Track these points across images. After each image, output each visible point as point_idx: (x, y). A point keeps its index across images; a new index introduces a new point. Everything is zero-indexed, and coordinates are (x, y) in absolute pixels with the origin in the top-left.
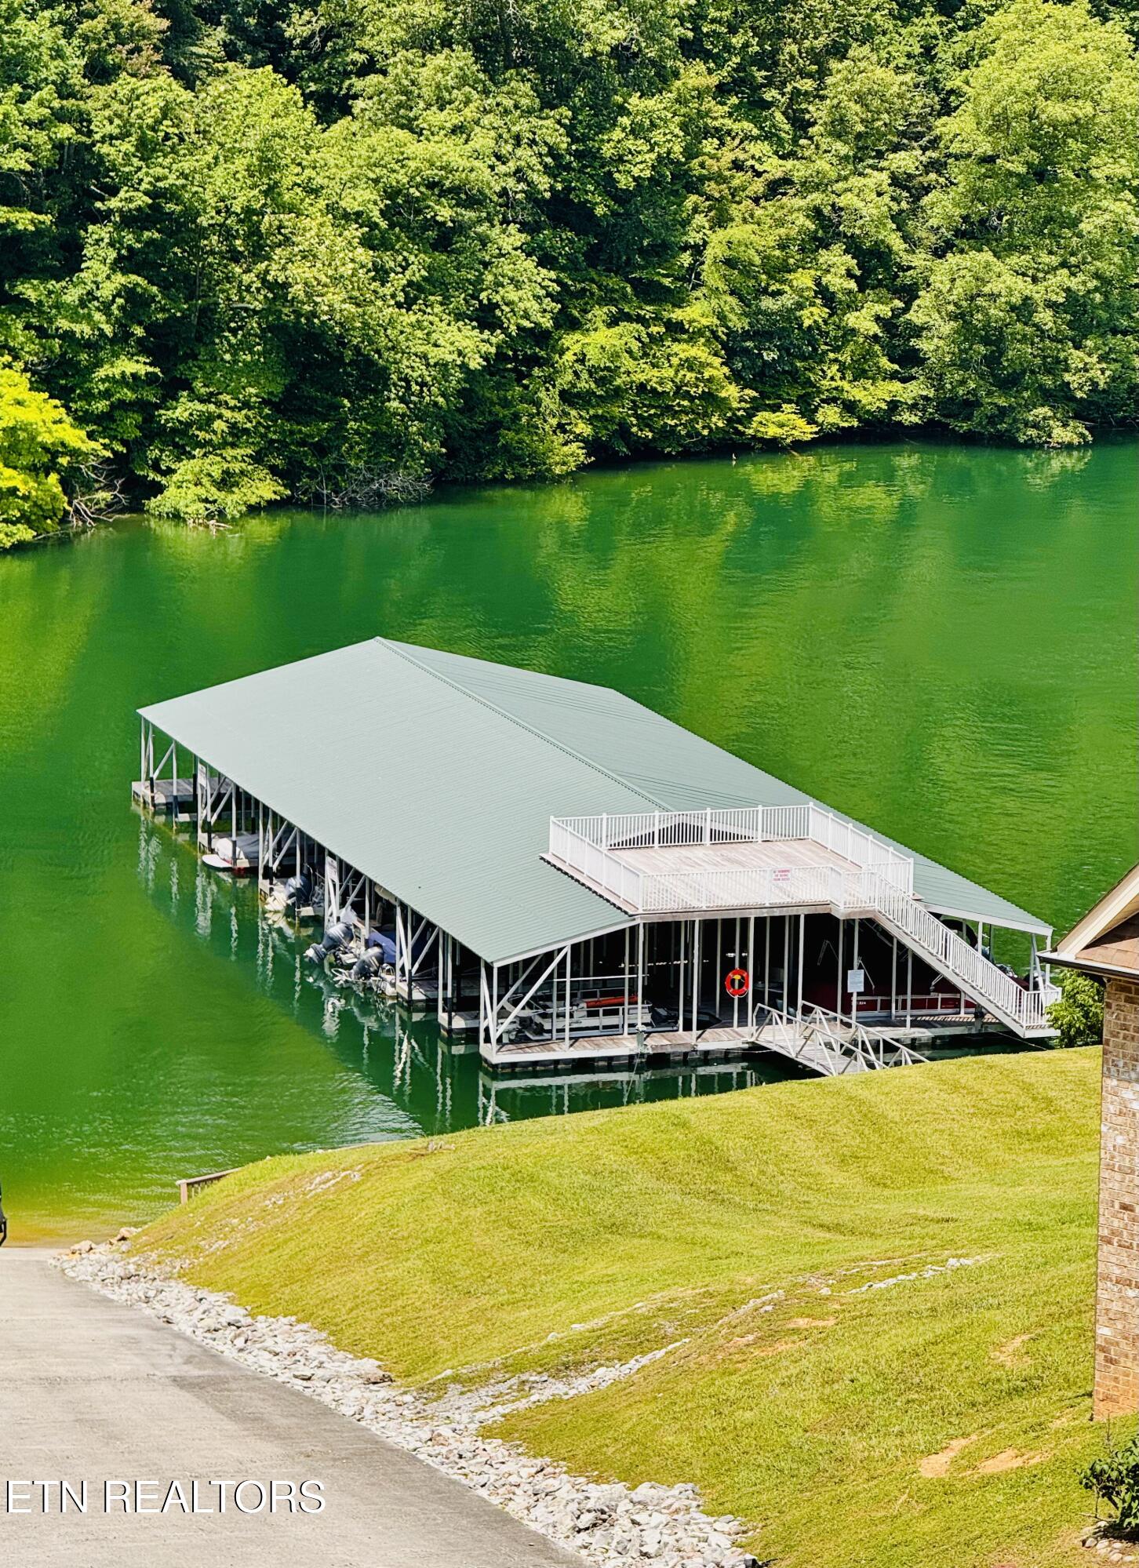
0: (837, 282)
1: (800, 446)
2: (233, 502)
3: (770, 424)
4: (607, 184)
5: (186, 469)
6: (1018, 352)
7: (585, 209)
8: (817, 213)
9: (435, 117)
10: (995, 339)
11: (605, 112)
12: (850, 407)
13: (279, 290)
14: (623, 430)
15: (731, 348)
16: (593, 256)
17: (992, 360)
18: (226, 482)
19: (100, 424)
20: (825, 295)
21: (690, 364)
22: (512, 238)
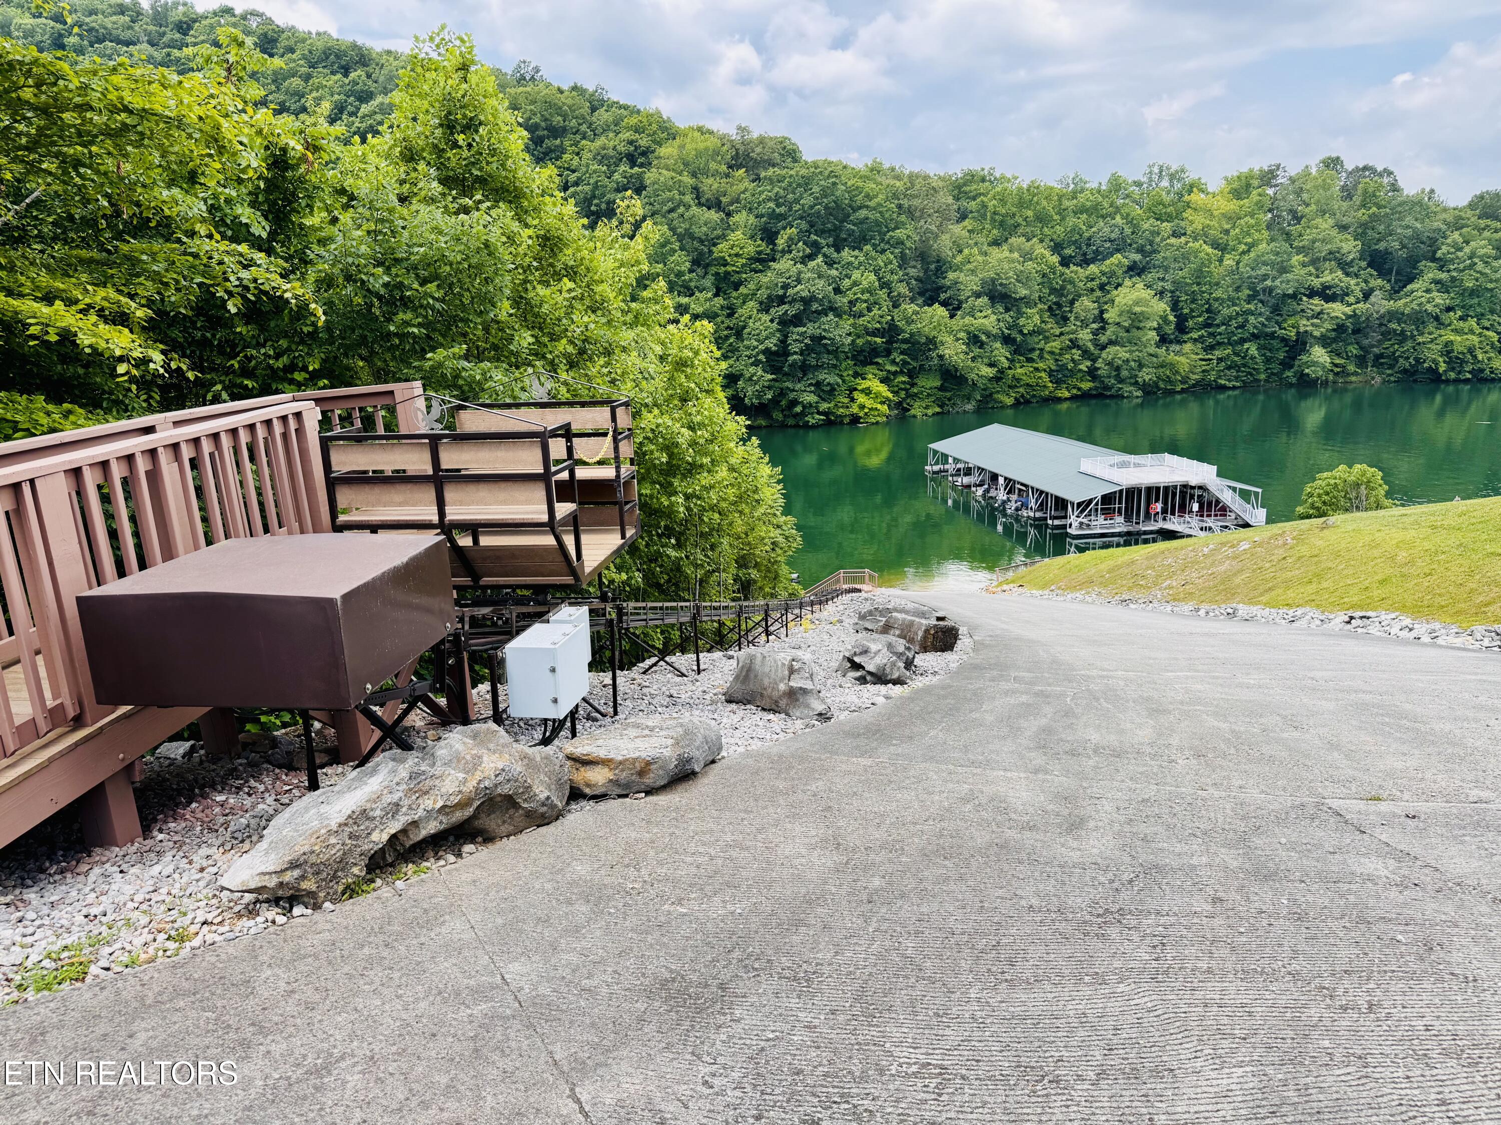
0: (1076, 357)
1: (1066, 399)
2: (930, 412)
3: (1059, 394)
4: (1021, 332)
5: (916, 405)
6: (1124, 373)
7: (1014, 340)
8: (1071, 340)
9: (979, 314)
10: (1118, 369)
11: (1020, 314)
12: (1079, 389)
13: (941, 357)
14: (1022, 396)
15: (1051, 373)
16: (1016, 352)
17: (1118, 375)
18: (927, 407)
19: (895, 393)
20: (1073, 360)
21: (1040, 378)
22: (998, 345)
